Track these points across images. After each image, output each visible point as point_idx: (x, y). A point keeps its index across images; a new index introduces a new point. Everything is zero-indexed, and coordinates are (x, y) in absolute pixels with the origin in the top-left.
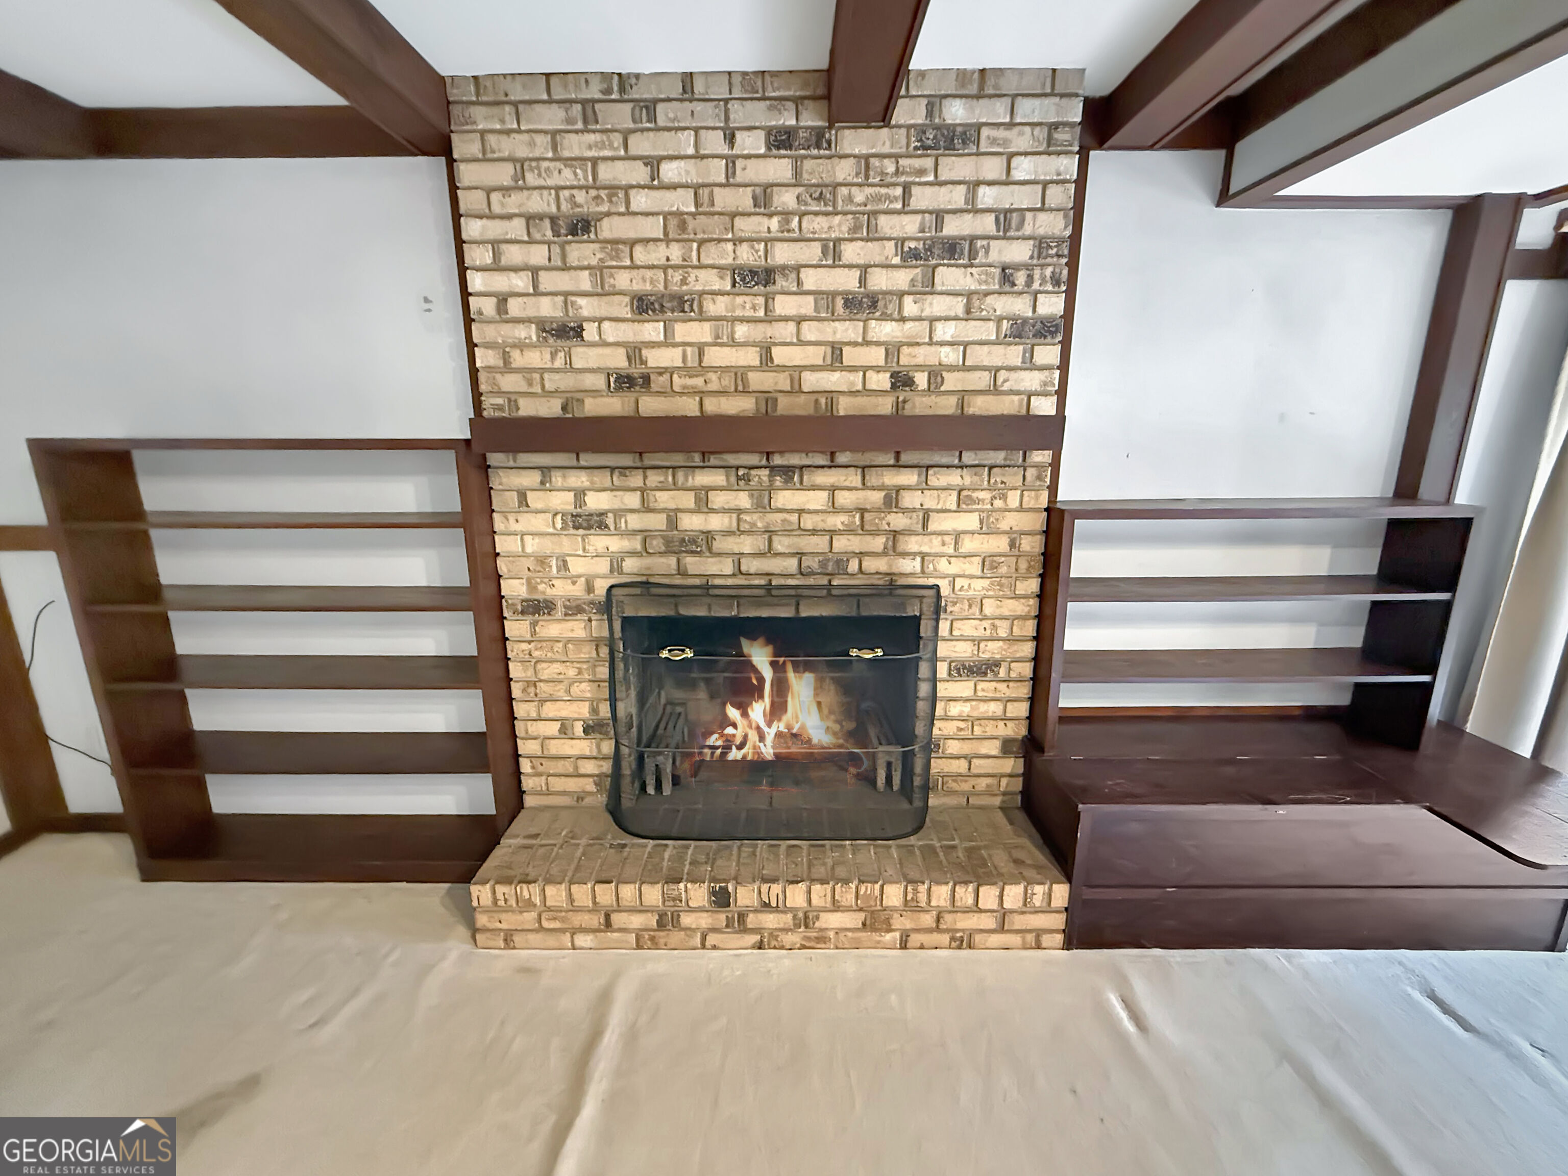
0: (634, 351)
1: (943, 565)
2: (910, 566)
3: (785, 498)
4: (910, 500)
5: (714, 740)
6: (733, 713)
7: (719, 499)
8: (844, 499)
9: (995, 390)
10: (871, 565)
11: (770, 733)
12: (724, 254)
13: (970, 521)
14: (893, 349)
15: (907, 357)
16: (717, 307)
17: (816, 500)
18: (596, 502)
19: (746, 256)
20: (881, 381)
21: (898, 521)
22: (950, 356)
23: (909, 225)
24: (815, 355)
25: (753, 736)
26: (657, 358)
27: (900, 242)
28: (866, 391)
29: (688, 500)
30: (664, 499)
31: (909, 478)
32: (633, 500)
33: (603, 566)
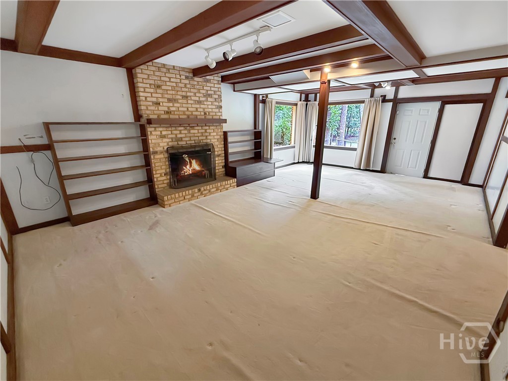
0: (168, 108)
1: (213, 140)
2: (209, 141)
3: (192, 131)
4: (208, 131)
5: (183, 172)
6: (184, 168)
7: (182, 132)
8: (200, 131)
9: (216, 115)
10: (204, 141)
11: (190, 170)
12: (180, 93)
13: (215, 134)
14: (204, 109)
15: (206, 110)
16: (180, 101)
17: (196, 131)
18: (164, 133)
19: (184, 94)
20: (203, 113)
21: (207, 134)
22: (210, 110)
23: (204, 92)
24: (194, 109)
25: (188, 171)
26: (172, 109)
27: (203, 94)
28: (201, 115)
29: (178, 132)
30: (175, 132)
31: (207, 128)
32: (170, 132)
33: (166, 144)
